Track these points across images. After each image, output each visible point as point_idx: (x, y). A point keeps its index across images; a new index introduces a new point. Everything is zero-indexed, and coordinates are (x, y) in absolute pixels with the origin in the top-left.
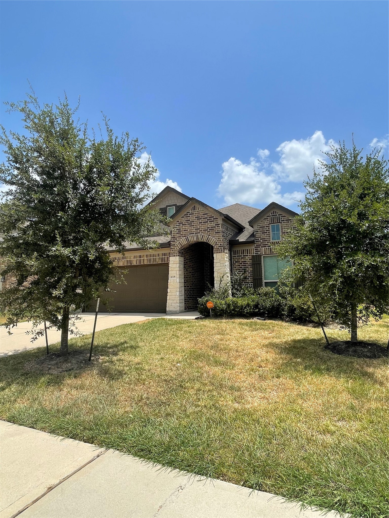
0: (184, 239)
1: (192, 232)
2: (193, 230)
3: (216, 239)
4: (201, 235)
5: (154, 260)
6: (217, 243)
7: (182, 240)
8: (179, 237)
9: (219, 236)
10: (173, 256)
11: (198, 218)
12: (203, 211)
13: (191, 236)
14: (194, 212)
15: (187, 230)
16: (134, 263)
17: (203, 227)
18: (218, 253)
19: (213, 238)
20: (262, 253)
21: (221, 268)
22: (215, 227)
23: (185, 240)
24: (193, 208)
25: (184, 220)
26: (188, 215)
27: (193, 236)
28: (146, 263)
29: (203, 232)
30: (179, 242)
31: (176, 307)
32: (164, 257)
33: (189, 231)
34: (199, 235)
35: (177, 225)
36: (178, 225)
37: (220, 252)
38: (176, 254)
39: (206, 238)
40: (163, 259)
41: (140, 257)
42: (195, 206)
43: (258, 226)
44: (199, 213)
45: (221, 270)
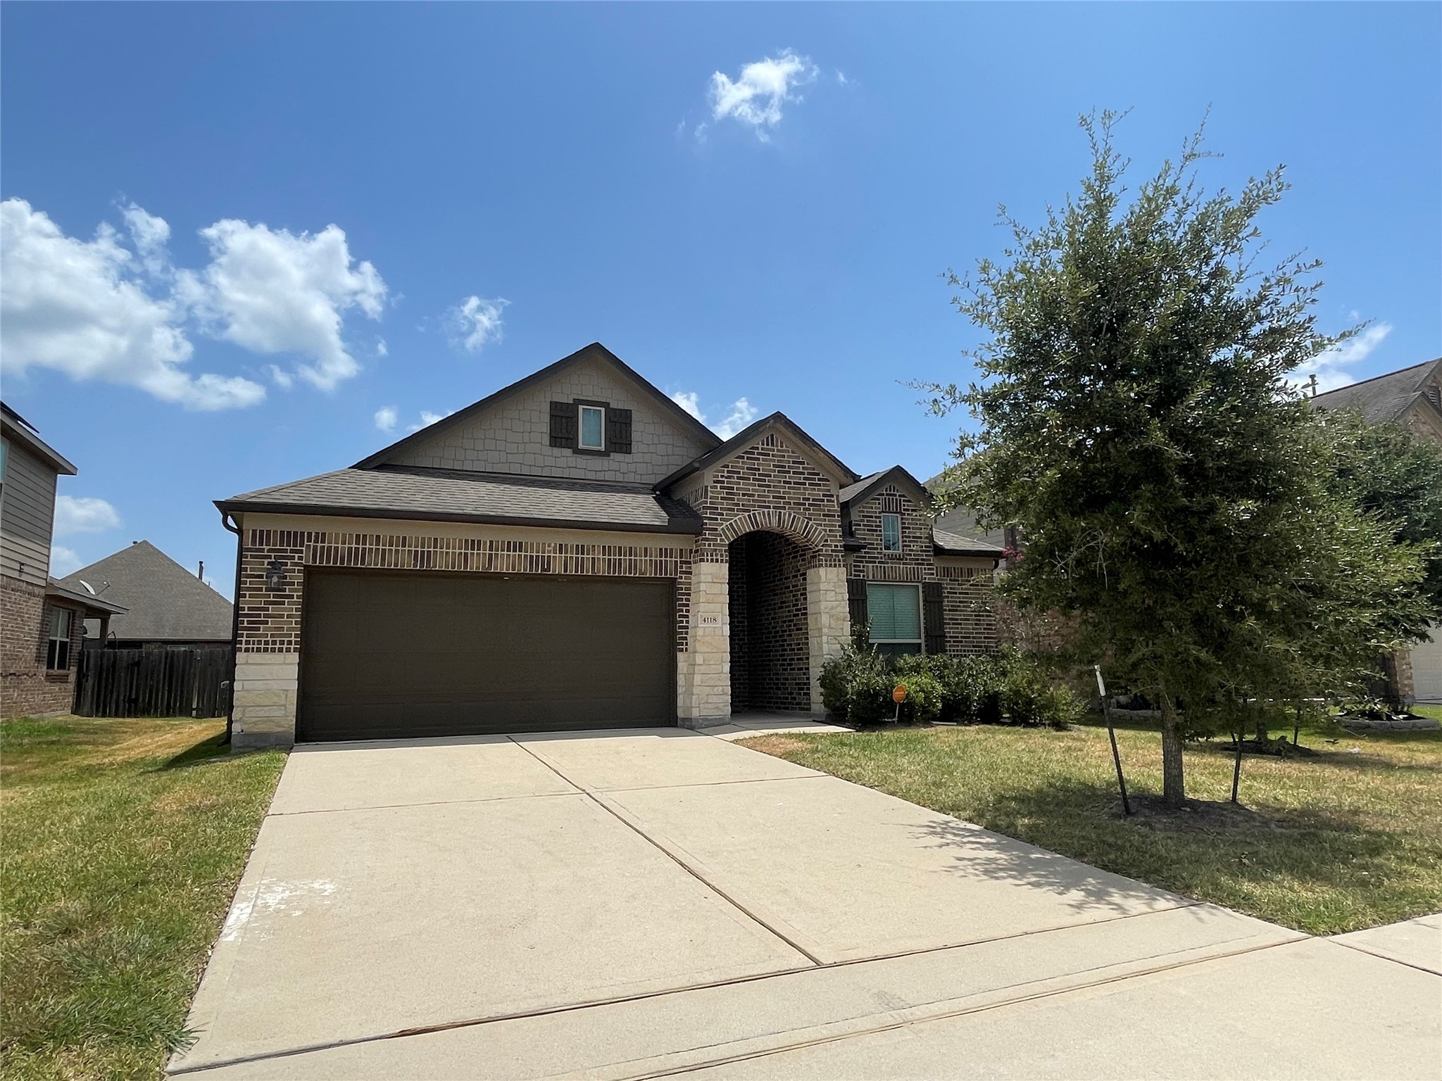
0: (744, 517)
1: (765, 502)
2: (769, 497)
3: (825, 531)
4: (790, 515)
5: (633, 566)
6: (826, 541)
7: (740, 519)
8: (729, 509)
9: (833, 526)
10: (712, 561)
11: (783, 470)
12: (793, 452)
13: (764, 513)
14: (770, 450)
15: (753, 495)
16: (557, 568)
17: (793, 495)
18: (831, 566)
19: (819, 527)
20: (868, 577)
21: (838, 606)
22: (823, 501)
23: (746, 521)
24: (768, 438)
25: (743, 466)
26: (753, 453)
27: (769, 514)
28: (602, 570)
29: (792, 508)
30: (731, 524)
31: (721, 706)
32: (663, 559)
33: (756, 498)
34: (785, 514)
35: (722, 476)
36: (726, 474)
37: (835, 566)
38: (722, 556)
39: (802, 523)
40: (659, 566)
41: (581, 549)
42: (772, 436)
43: (859, 511)
44: (784, 456)
45: (838, 609)
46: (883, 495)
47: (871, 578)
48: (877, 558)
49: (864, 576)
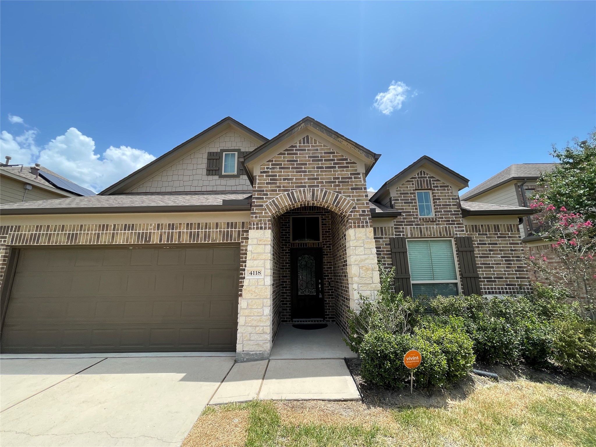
0: (284, 195)
1: (301, 183)
2: (305, 179)
3: (354, 200)
4: (322, 190)
5: (207, 236)
6: (355, 208)
7: (281, 197)
8: (273, 191)
9: (359, 196)
10: (257, 228)
11: (315, 159)
12: (324, 146)
13: (300, 191)
14: (305, 146)
15: (292, 179)
16: (155, 240)
17: (325, 176)
18: (359, 227)
19: (348, 198)
20: (407, 235)
21: (366, 259)
22: (351, 178)
23: (286, 198)
24: (304, 139)
25: (284, 160)
26: (293, 150)
27: (304, 191)
28: (185, 239)
29: (324, 186)
30: (273, 201)
31: (261, 343)
32: (230, 230)
33: (294, 180)
34: (317, 190)
35: (267, 168)
36: (270, 167)
37: (363, 227)
38: (265, 224)
39: (333, 196)
40: (227, 235)
41: (172, 226)
42: (307, 137)
44: (317, 150)
45: (367, 261)
46: (416, 178)
47: (409, 236)
48: (414, 222)
49: (403, 235)
